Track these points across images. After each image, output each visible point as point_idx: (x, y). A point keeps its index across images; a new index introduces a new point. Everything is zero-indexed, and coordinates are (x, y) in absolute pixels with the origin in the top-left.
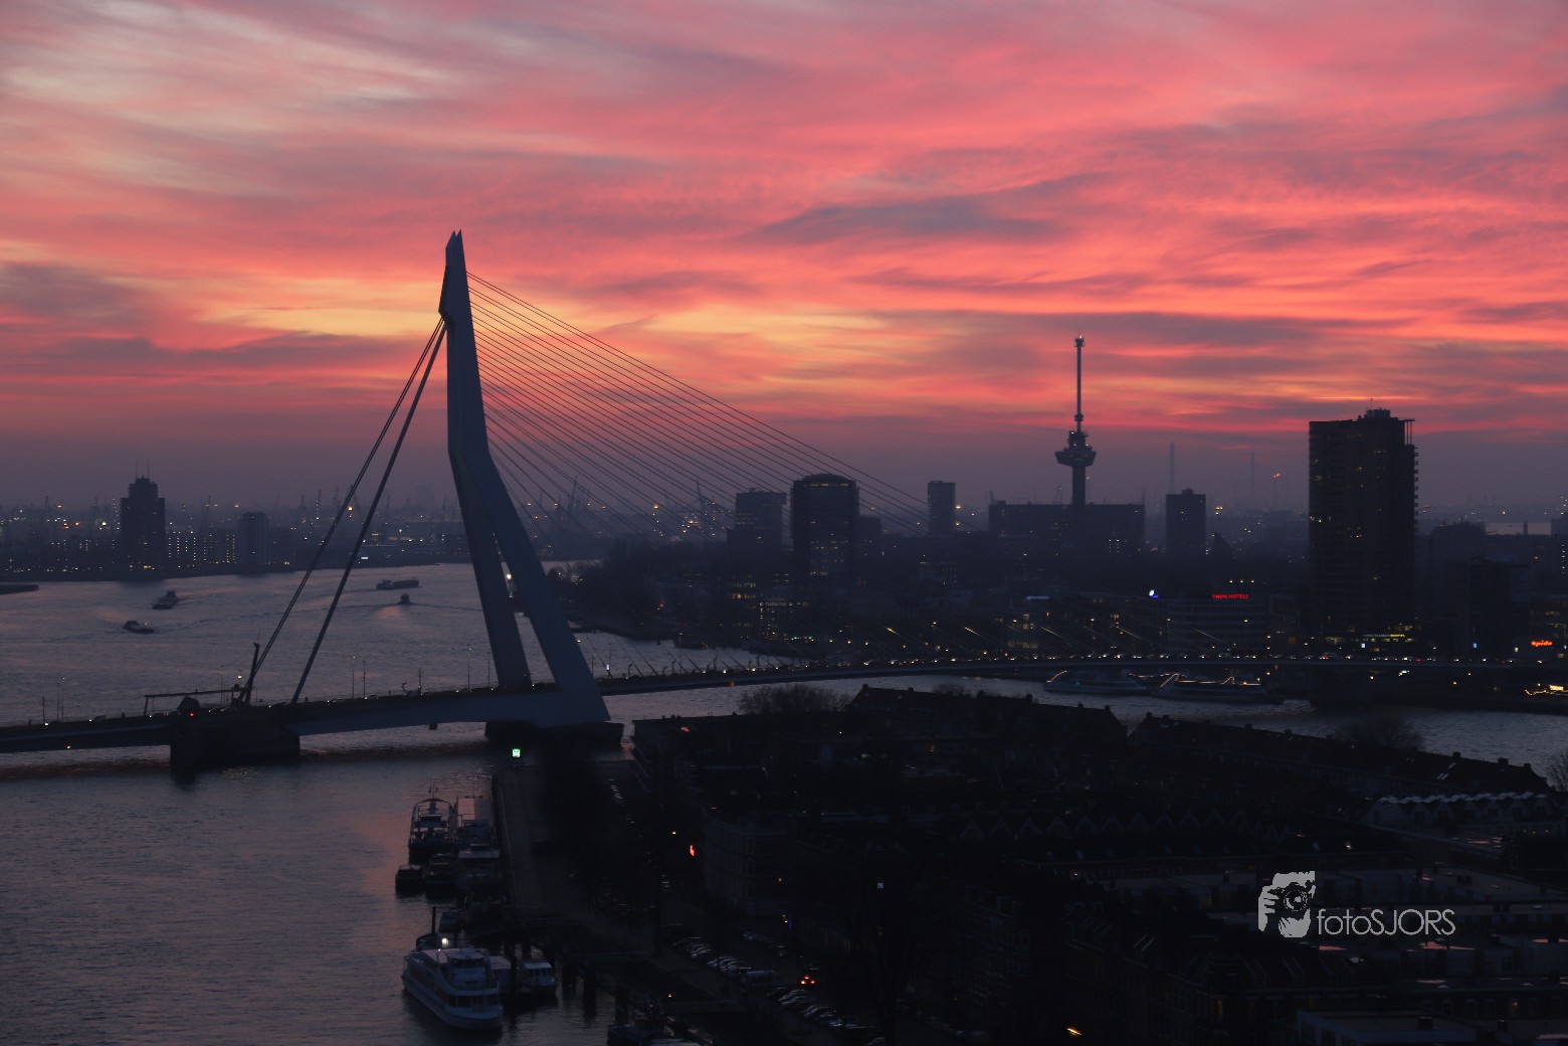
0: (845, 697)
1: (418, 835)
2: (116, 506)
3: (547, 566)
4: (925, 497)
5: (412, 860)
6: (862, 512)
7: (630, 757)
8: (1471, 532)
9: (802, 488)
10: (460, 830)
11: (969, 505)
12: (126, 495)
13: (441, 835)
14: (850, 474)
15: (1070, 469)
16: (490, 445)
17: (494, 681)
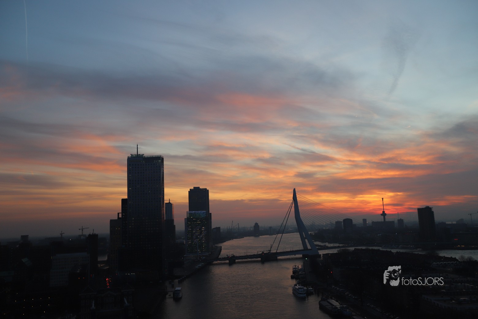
0: (352, 250)
1: (294, 270)
2: (253, 226)
3: (309, 233)
4: (361, 221)
5: (293, 274)
6: (353, 223)
7: (322, 259)
8: (443, 224)
9: (344, 220)
10: (299, 270)
11: (369, 222)
12: (254, 225)
13: (297, 270)
14: (351, 219)
15: (382, 217)
16: (301, 217)
17: (303, 249)
